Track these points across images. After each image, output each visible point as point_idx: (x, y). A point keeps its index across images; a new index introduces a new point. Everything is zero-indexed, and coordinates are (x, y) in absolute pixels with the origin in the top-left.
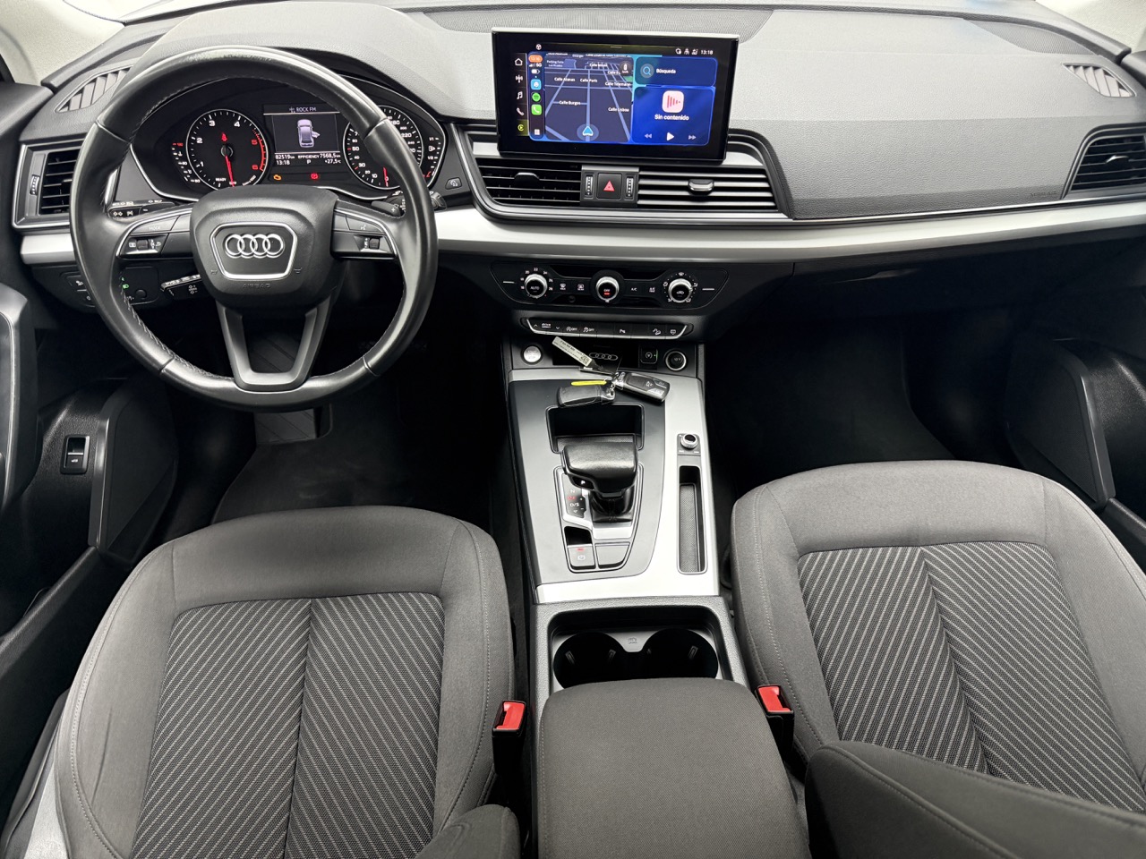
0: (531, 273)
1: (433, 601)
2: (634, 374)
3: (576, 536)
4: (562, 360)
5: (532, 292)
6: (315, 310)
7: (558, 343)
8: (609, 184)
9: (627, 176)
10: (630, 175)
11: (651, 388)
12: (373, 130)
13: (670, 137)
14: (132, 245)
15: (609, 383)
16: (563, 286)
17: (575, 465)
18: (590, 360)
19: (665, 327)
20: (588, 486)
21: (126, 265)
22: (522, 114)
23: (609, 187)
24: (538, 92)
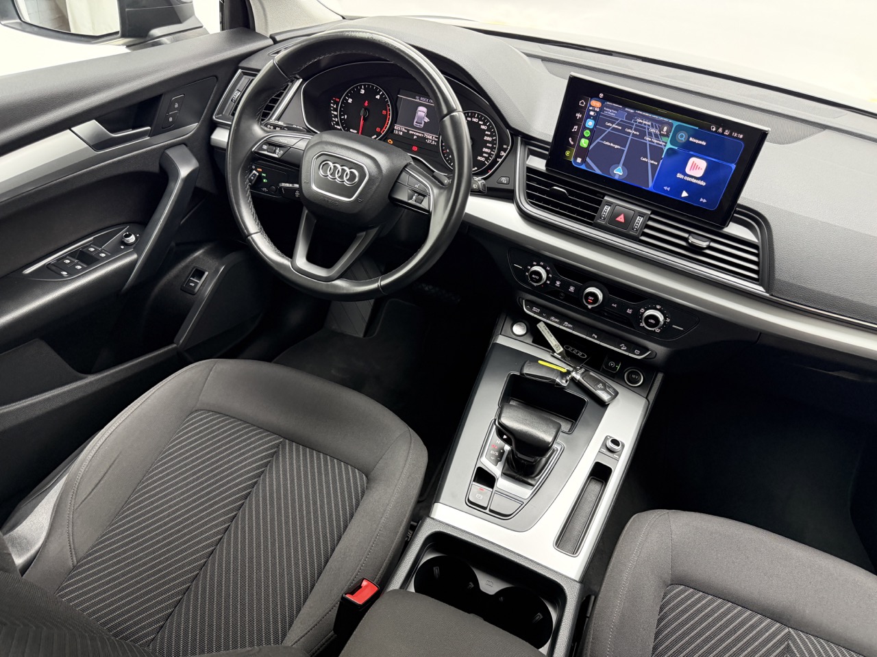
0: (537, 265)
1: (361, 479)
2: (591, 374)
3: (484, 477)
4: (540, 341)
5: (532, 279)
6: (364, 233)
7: (541, 326)
8: (622, 216)
9: (639, 215)
10: (642, 215)
11: (600, 390)
12: (448, 117)
13: (685, 194)
14: (265, 147)
15: (569, 372)
16: (558, 283)
17: (505, 421)
18: (562, 349)
19: (632, 346)
20: (507, 441)
21: (256, 159)
22: (572, 143)
23: (621, 219)
24: (590, 130)
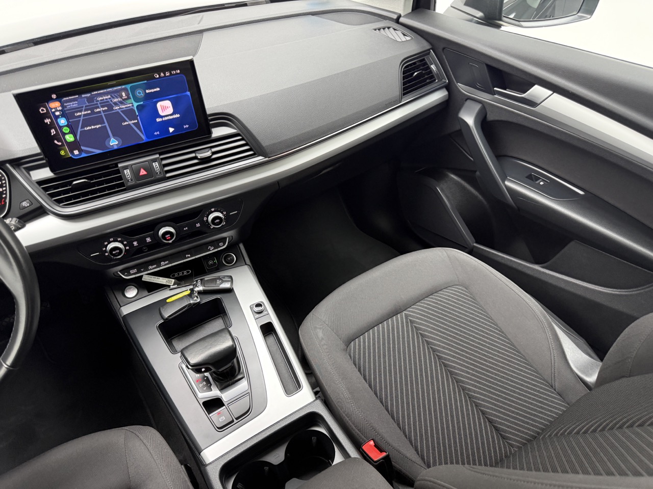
0: (109, 243)
2: (206, 279)
4: (153, 288)
5: (114, 255)
7: (147, 278)
9: (152, 162)
10: (154, 160)
11: (221, 284)
13: (171, 130)
15: (192, 290)
16: (135, 243)
18: (173, 280)
19: (215, 243)
22: (60, 144)
24: (66, 126)
